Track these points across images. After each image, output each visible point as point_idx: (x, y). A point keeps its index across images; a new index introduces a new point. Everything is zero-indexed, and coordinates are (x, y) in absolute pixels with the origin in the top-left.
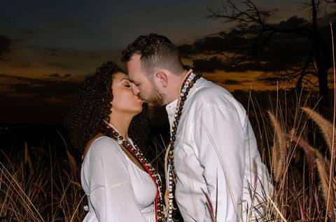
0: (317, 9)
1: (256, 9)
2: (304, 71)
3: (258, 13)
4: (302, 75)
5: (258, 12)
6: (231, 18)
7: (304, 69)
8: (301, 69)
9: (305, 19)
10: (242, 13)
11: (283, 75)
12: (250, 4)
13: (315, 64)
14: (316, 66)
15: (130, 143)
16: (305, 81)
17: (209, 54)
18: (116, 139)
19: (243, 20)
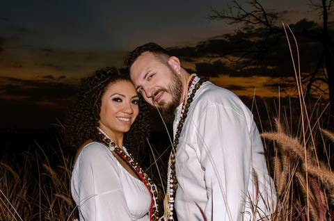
0: (328, 11)
1: (263, 10)
2: (313, 77)
3: (265, 15)
4: (312, 81)
5: (265, 13)
6: (236, 19)
7: (314, 75)
8: (310, 75)
9: (315, 22)
10: (248, 14)
11: (291, 82)
12: (256, 5)
13: (325, 70)
14: (326, 73)
15: (123, 150)
16: (314, 88)
17: (213, 57)
18: (108, 146)
19: (249, 22)
